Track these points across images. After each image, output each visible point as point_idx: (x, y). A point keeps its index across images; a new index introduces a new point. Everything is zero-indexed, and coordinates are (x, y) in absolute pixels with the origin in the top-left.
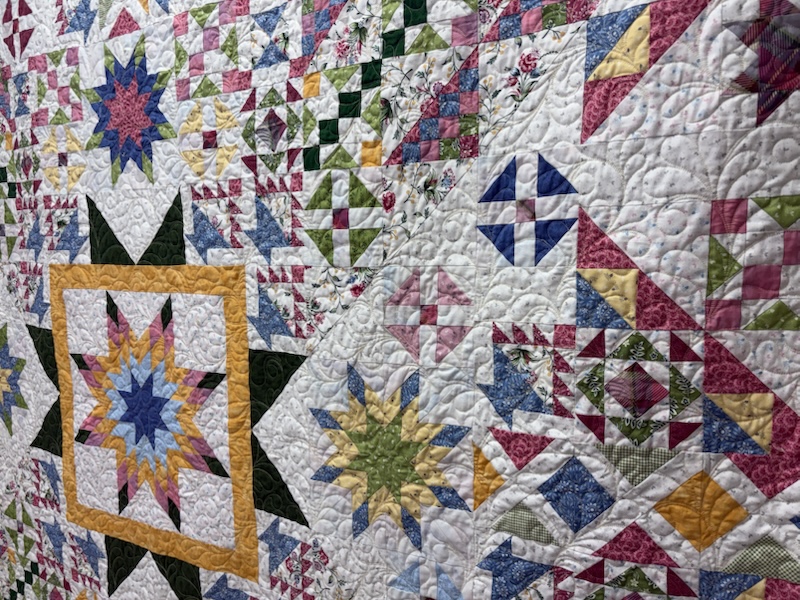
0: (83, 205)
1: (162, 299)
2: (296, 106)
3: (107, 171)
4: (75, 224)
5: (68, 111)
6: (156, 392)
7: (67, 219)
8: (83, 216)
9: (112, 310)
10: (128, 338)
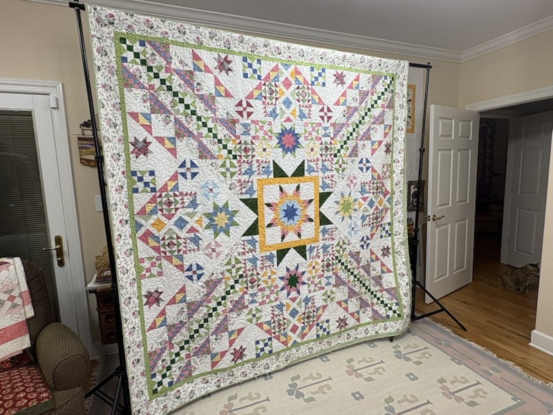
0: (272, 162)
1: (297, 185)
2: (332, 146)
3: (281, 154)
4: (268, 167)
5: (267, 137)
6: (295, 208)
7: (266, 166)
8: (272, 165)
9: (281, 189)
10: (286, 196)
